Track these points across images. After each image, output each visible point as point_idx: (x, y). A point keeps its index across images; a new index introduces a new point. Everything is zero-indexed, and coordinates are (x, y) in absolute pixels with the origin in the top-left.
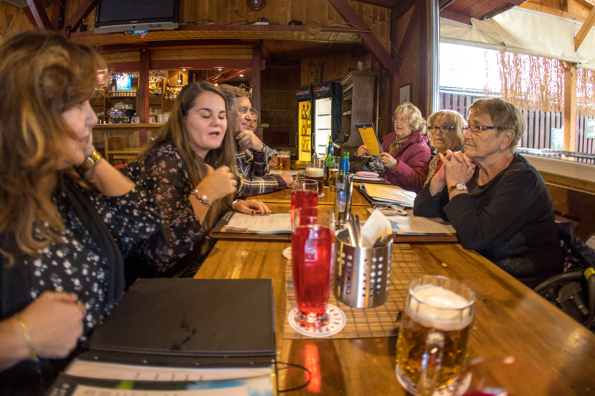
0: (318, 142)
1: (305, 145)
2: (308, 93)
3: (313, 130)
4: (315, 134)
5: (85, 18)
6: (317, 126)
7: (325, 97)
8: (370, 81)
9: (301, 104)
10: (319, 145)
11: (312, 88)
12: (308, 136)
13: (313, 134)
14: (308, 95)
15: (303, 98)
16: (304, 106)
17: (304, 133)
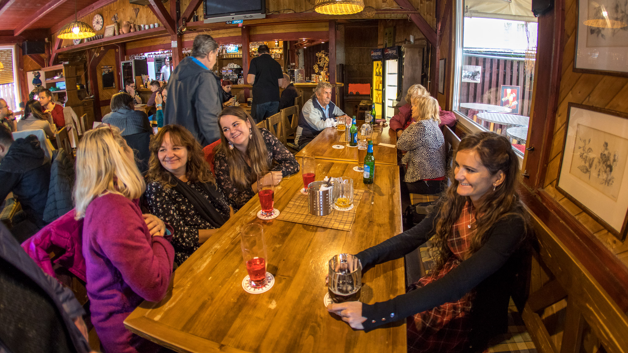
0: (387, 97)
1: (378, 98)
2: (380, 54)
3: (384, 86)
4: (385, 89)
5: (196, 11)
6: (387, 83)
7: (393, 59)
8: (419, 52)
9: (375, 63)
10: (389, 99)
11: (383, 51)
12: (380, 90)
13: (384, 89)
14: (380, 56)
15: (376, 58)
16: (378, 65)
17: (377, 88)
